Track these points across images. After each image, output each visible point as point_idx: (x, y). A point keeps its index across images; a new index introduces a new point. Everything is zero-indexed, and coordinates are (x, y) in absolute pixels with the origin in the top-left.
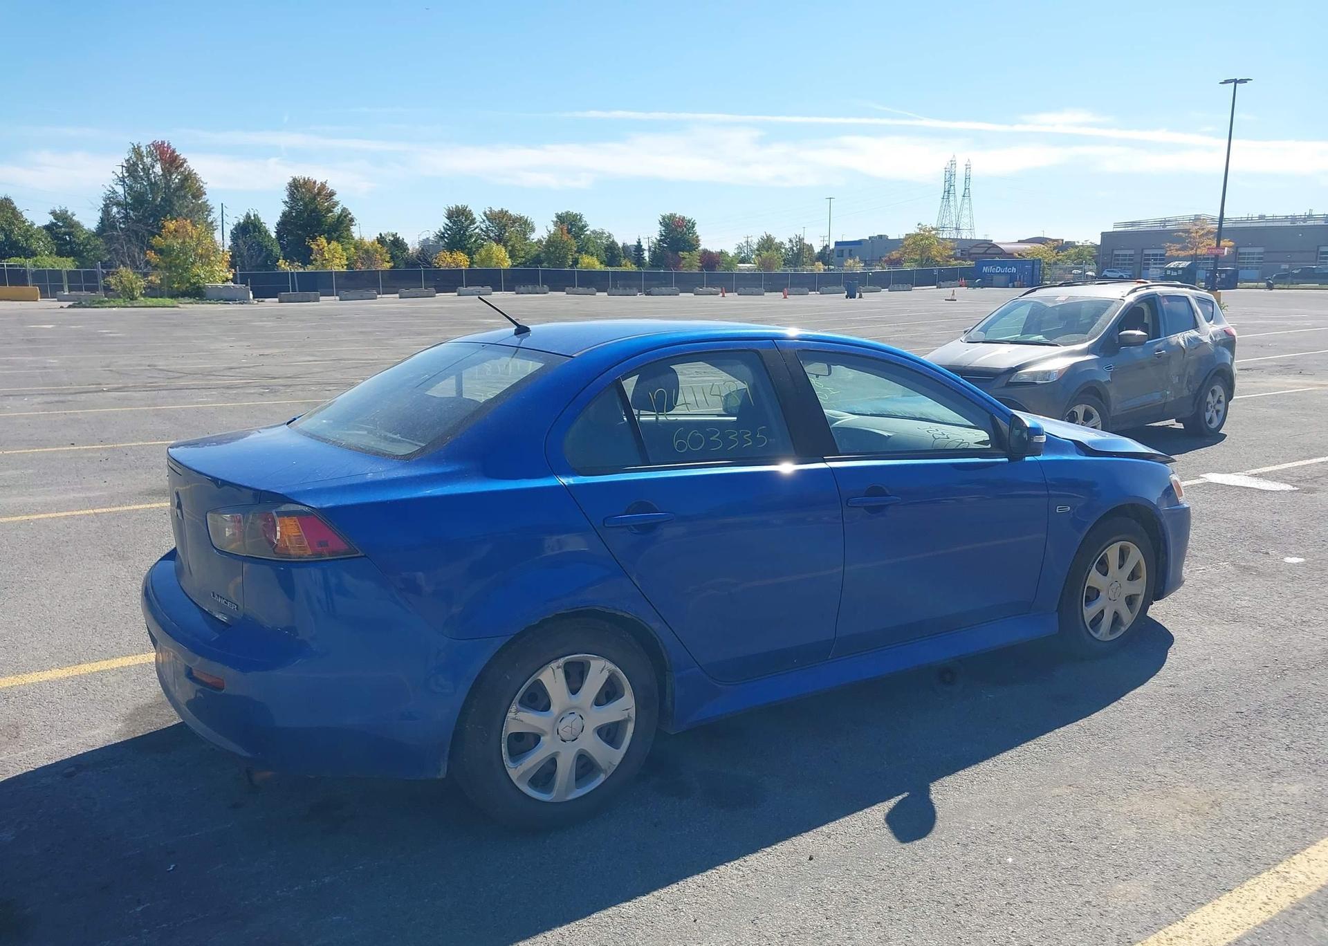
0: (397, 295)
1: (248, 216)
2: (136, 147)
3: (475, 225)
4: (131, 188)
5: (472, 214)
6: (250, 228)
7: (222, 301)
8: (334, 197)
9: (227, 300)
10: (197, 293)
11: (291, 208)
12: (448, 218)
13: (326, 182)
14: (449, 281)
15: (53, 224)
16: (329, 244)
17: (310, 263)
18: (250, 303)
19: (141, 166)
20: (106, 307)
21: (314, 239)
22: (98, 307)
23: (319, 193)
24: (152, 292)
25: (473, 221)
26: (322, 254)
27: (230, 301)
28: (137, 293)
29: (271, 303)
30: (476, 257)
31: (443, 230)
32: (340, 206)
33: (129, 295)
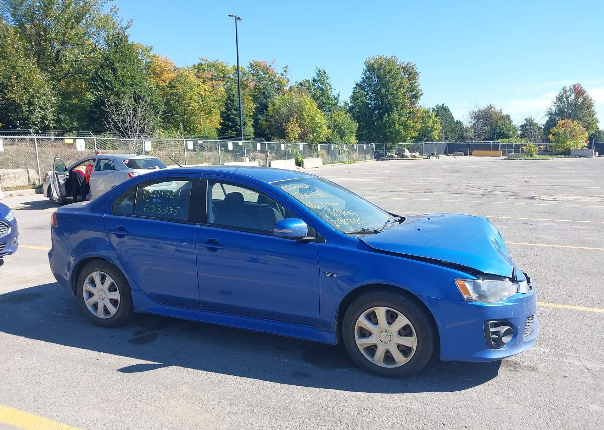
4: (559, 106)
7: (578, 157)
9: (580, 156)
10: (567, 153)
15: (525, 124)
18: (594, 158)
19: (565, 96)
20: (518, 159)
22: (515, 159)
24: (544, 152)
27: (582, 156)
28: (534, 153)
33: (530, 154)
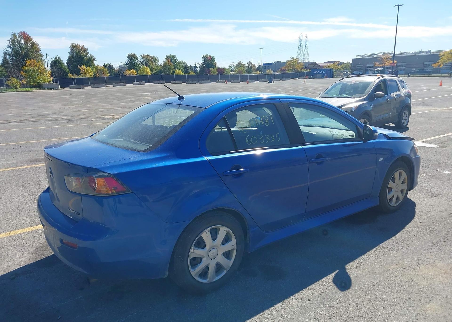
0: (112, 86)
1: (56, 58)
2: (14, 34)
3: (138, 60)
4: (13, 49)
5: (137, 56)
6: (57, 62)
7: (49, 89)
8: (87, 51)
9: (51, 89)
10: (40, 86)
11: (72, 55)
12: (128, 58)
13: (84, 45)
14: (130, 80)
16: (86, 68)
17: (80, 74)
18: (59, 89)
19: (16, 41)
20: (7, 92)
21: (81, 66)
22: (4, 92)
23: (82, 49)
24: (24, 86)
25: (137, 59)
26: (84, 71)
28: (18, 87)
29: (67, 89)
30: (139, 71)
31: (127, 62)
32: (89, 54)
33: (15, 88)
